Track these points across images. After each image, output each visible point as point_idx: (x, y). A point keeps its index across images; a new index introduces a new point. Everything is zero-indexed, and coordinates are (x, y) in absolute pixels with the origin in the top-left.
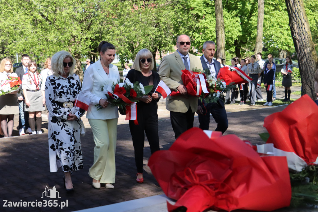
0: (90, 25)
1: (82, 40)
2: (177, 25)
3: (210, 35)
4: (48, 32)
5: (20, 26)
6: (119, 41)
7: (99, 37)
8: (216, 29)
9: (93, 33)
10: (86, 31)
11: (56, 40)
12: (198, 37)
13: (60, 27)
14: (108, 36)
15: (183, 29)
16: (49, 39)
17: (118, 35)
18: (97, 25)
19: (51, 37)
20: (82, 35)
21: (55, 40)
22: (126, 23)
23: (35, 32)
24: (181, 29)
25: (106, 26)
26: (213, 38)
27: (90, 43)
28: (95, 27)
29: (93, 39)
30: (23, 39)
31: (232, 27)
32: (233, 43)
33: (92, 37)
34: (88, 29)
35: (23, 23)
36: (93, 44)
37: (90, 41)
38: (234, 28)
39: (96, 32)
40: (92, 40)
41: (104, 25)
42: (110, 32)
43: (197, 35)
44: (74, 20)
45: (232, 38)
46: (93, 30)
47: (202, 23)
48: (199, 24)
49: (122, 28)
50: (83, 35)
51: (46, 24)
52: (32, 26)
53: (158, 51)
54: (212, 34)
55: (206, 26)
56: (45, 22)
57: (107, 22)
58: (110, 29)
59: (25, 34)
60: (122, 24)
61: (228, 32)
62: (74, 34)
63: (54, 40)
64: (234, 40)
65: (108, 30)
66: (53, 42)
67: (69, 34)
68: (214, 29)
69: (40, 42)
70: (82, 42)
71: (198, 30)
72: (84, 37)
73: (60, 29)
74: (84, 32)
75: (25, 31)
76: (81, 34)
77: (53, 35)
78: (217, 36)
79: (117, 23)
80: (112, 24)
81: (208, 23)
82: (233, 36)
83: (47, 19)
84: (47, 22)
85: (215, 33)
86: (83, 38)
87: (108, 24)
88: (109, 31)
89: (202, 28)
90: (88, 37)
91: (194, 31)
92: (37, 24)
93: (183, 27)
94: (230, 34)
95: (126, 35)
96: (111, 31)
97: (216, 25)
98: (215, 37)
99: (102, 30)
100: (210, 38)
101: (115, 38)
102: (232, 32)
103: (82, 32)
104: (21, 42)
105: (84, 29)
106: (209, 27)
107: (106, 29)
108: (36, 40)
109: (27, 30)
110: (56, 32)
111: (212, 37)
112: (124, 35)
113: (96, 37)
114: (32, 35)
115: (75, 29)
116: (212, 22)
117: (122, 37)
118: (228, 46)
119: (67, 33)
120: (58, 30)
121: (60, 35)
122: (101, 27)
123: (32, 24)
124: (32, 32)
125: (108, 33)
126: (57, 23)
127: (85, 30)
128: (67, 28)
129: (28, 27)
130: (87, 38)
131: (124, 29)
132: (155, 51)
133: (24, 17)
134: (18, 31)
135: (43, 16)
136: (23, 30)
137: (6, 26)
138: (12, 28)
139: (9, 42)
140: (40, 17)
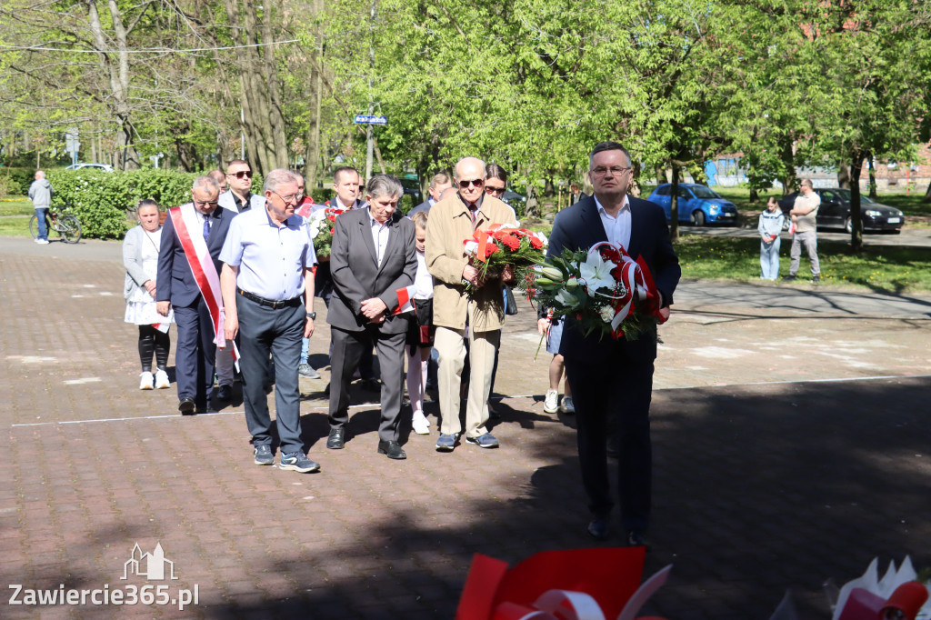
0: (674, 82)
1: (649, 126)
4: (556, 105)
5: (483, 88)
7: (697, 118)
9: (679, 107)
10: (660, 99)
11: (575, 126)
13: (591, 89)
14: (724, 117)
16: (557, 124)
17: (752, 116)
18: (693, 84)
19: (563, 116)
20: (649, 112)
21: (573, 126)
22: (780, 80)
23: (520, 103)
25: (722, 88)
27: (669, 135)
28: (689, 91)
29: (680, 125)
30: (487, 122)
33: (678, 120)
34: (667, 95)
35: (490, 79)
36: (677, 139)
39: (689, 104)
40: (677, 127)
41: (714, 84)
42: (730, 105)
46: (680, 99)
49: (766, 93)
50: (652, 112)
51: (551, 80)
52: (514, 86)
56: (551, 75)
57: (724, 77)
58: (730, 95)
59: (493, 107)
60: (766, 82)
62: (627, 110)
63: (571, 124)
65: (726, 100)
66: (569, 129)
67: (614, 109)
69: (533, 130)
70: (647, 131)
72: (655, 118)
73: (589, 93)
74: (655, 104)
75: (495, 98)
76: (647, 107)
77: (570, 111)
79: (751, 78)
80: (736, 81)
83: (556, 68)
84: (557, 75)
86: (651, 120)
88: (727, 104)
90: (665, 119)
95: (777, 115)
96: (734, 104)
99: (708, 99)
101: (742, 122)
103: (648, 104)
104: (481, 131)
105: (655, 95)
107: (720, 95)
108: (522, 124)
109: (501, 97)
110: (578, 102)
113: (688, 117)
114: (513, 111)
115: (630, 94)
117: (764, 120)
119: (609, 105)
120: (584, 96)
121: (589, 111)
122: (704, 89)
123: (515, 81)
124: (514, 102)
125: (722, 107)
126: (581, 77)
127: (659, 96)
129: (504, 88)
130: (661, 121)
131: (774, 96)
133: (493, 61)
134: (477, 100)
135: (546, 58)
136: (490, 98)
137: (448, 86)
138: (462, 93)
139: (453, 129)
140: (537, 63)
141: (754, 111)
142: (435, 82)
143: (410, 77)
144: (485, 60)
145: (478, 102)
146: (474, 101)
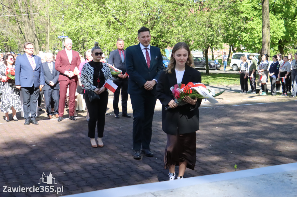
0: (154, 25)
2: (227, 26)
3: (257, 35)
4: (119, 32)
5: (97, 27)
6: (176, 40)
7: (160, 35)
8: (262, 29)
9: (155, 32)
11: (125, 38)
12: (245, 37)
13: (129, 27)
14: (168, 35)
15: (232, 29)
16: (119, 38)
18: (159, 26)
19: (121, 35)
22: (184, 25)
23: (108, 31)
24: (231, 30)
25: (167, 27)
26: (260, 38)
28: (157, 28)
29: (155, 38)
30: (99, 37)
31: (277, 28)
32: (277, 42)
33: (155, 36)
34: (151, 29)
35: (99, 24)
36: (155, 42)
37: (153, 39)
38: (279, 29)
39: (158, 31)
41: (165, 26)
42: (169, 32)
43: (244, 34)
44: (141, 22)
45: (276, 38)
46: (155, 30)
47: (250, 25)
48: (247, 25)
49: (180, 28)
51: (118, 25)
52: (107, 26)
53: (210, 48)
54: (259, 34)
55: (253, 27)
56: (117, 23)
57: (167, 23)
58: (170, 29)
59: (100, 33)
60: (180, 25)
61: (274, 32)
63: (123, 38)
64: (278, 40)
65: (168, 30)
68: (261, 30)
69: (112, 39)
71: (246, 30)
73: (129, 29)
75: (101, 30)
77: (123, 34)
78: (263, 36)
79: (175, 24)
80: (172, 25)
81: (255, 24)
82: (277, 36)
83: (119, 21)
84: (119, 23)
85: (261, 33)
87: (168, 25)
88: (169, 31)
89: (250, 29)
91: (242, 31)
92: (110, 24)
93: (233, 28)
94: (275, 34)
95: (183, 35)
96: (171, 31)
97: (262, 26)
98: (261, 37)
99: (163, 30)
100: (257, 37)
101: (173, 37)
102: (277, 33)
104: (97, 40)
106: (256, 28)
107: (167, 29)
108: (109, 38)
109: (103, 30)
110: (125, 31)
111: (258, 36)
112: (181, 35)
113: (157, 35)
114: (106, 34)
116: (259, 24)
117: (179, 36)
118: (273, 45)
119: (134, 32)
120: (127, 29)
121: (128, 34)
122: (162, 27)
123: (107, 25)
124: (107, 31)
125: (167, 32)
126: (126, 24)
128: (134, 28)
129: (103, 27)
131: (182, 29)
132: (208, 48)
133: (100, 19)
134: (95, 30)
135: (116, 18)
136: (99, 30)
137: (86, 26)
138: (91, 28)
139: (88, 39)
140: (113, 19)
141: (177, 33)
142: (82, 26)
143: (75, 24)
144: (97, 19)
145: (96, 31)
146: (94, 31)
